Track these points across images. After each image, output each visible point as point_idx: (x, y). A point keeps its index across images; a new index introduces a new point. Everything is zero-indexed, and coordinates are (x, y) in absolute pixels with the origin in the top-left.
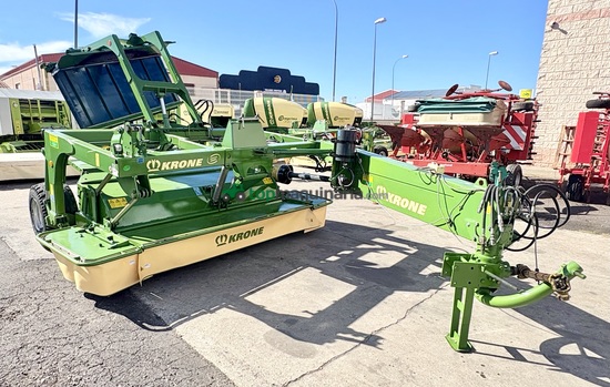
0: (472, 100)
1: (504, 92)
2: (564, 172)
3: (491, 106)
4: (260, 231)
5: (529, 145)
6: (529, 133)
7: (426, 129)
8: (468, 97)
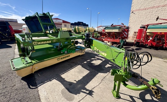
0: (116, 27)
1: (122, 25)
2: (135, 41)
3: (120, 28)
4: (69, 56)
5: (127, 35)
6: (128, 33)
7: (107, 32)
8: (115, 26)
